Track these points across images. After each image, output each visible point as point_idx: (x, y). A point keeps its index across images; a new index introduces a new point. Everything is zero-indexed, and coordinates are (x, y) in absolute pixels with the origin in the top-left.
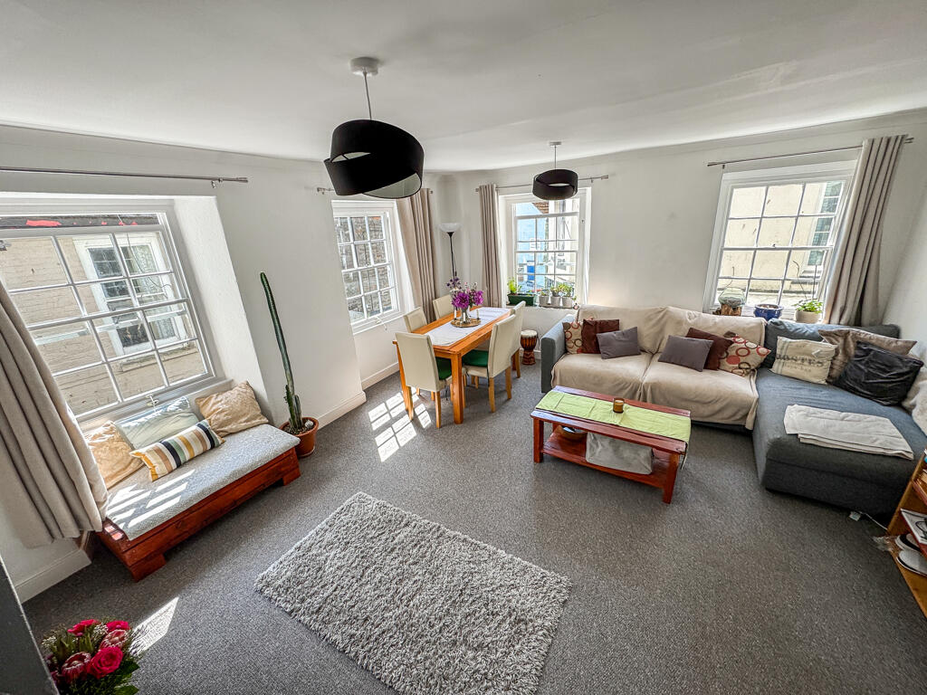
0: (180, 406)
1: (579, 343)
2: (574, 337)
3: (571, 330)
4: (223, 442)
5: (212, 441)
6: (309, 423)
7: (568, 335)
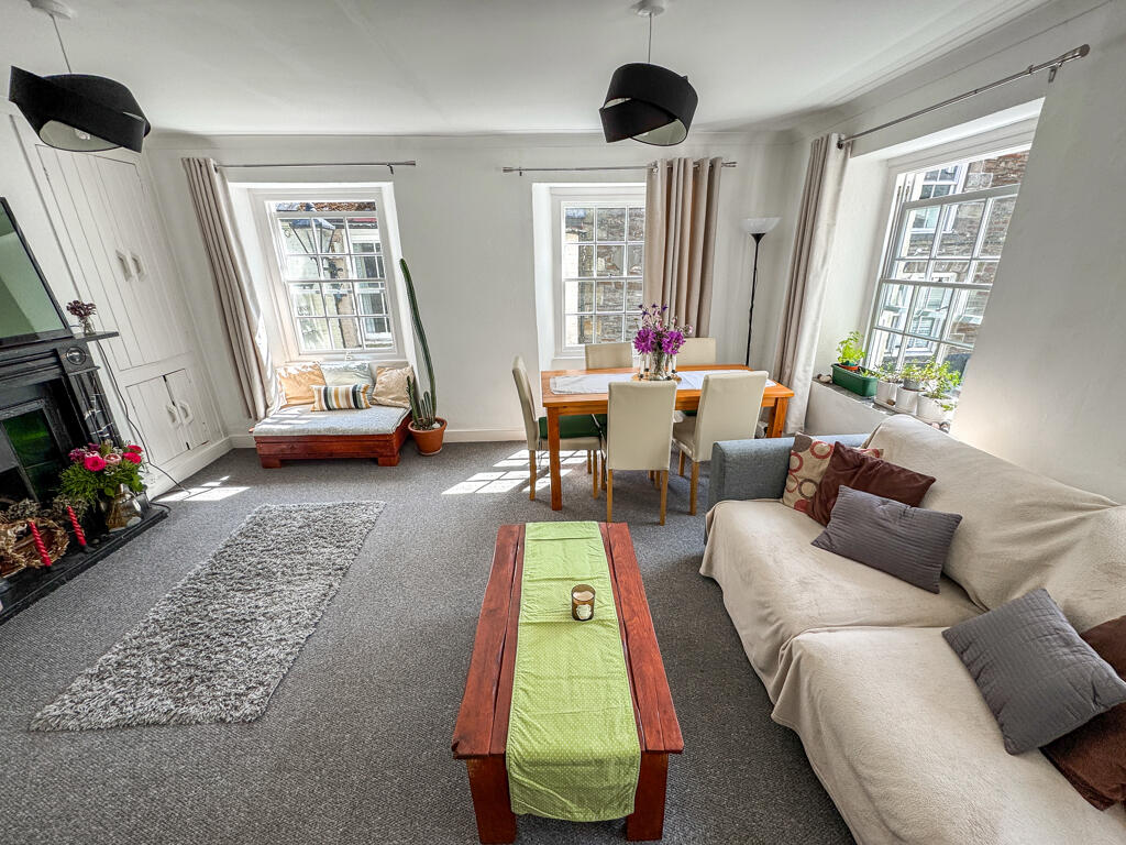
0: (358, 367)
1: (809, 489)
2: (803, 473)
3: (806, 455)
4: (368, 407)
5: (355, 401)
6: (436, 425)
7: (795, 463)
